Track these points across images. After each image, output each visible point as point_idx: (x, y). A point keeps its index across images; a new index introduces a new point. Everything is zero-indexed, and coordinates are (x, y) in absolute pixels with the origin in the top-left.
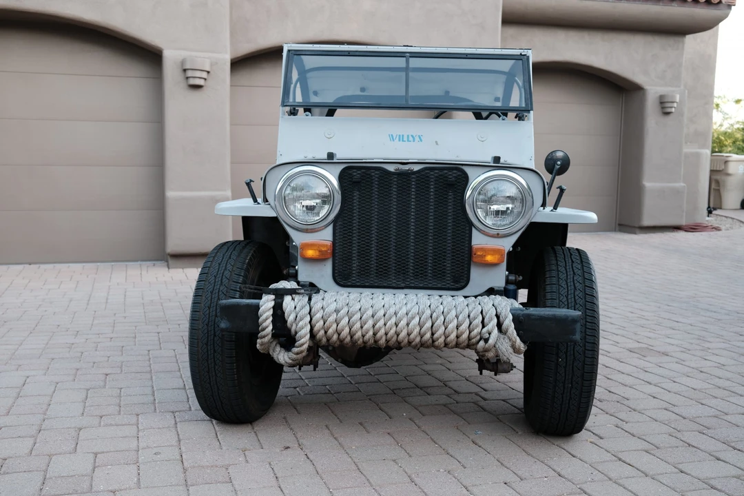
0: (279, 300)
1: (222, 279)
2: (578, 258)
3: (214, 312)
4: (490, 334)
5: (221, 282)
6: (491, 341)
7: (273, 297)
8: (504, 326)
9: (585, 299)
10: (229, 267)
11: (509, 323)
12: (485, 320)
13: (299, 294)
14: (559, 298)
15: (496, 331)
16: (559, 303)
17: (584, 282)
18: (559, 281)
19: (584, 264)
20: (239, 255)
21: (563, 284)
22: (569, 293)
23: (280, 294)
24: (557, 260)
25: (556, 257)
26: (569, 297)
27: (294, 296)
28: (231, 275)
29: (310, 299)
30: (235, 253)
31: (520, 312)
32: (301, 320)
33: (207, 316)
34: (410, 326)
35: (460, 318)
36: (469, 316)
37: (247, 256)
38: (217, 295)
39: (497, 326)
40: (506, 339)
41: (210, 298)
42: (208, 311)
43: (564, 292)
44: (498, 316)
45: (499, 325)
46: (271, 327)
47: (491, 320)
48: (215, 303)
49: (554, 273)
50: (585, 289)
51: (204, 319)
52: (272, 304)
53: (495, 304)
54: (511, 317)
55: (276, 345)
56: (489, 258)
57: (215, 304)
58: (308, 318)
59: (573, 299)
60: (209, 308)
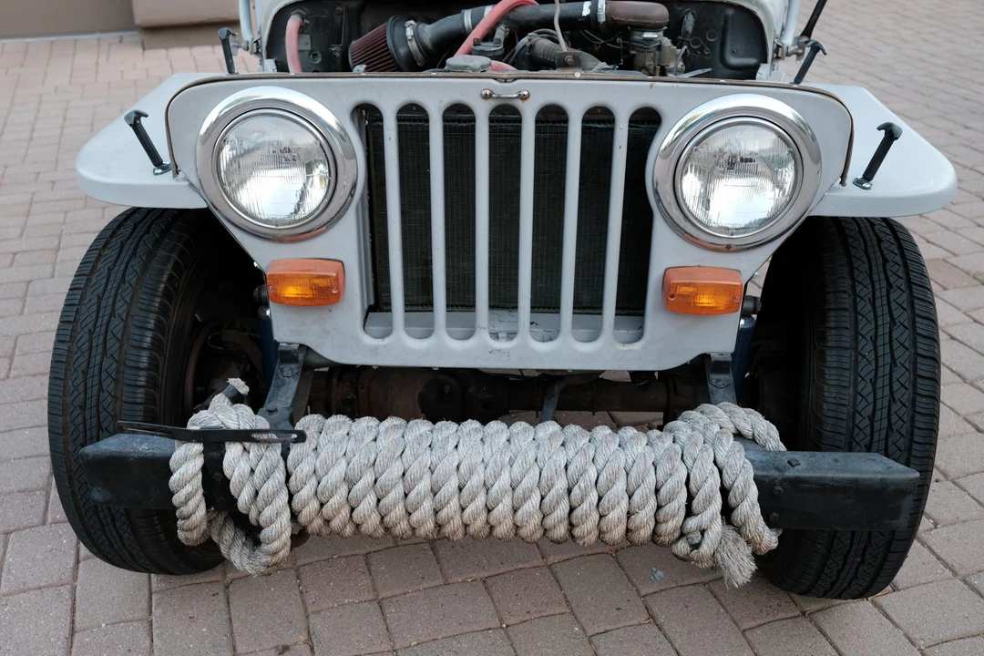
0: (215, 454)
1: (105, 341)
2: (901, 273)
3: (94, 420)
4: (703, 532)
5: (105, 346)
6: (706, 549)
7: (198, 447)
8: (738, 516)
9: (915, 386)
10: (121, 308)
11: (749, 506)
12: (695, 503)
13: (257, 441)
14: (856, 385)
15: (717, 527)
16: (855, 397)
17: (915, 345)
18: (857, 343)
19: (917, 292)
20: (145, 268)
21: (867, 350)
22: (880, 374)
23: (215, 442)
24: (852, 278)
25: (851, 267)
26: (879, 384)
27: (247, 444)
28: (125, 327)
29: (285, 455)
30: (136, 264)
31: (775, 474)
32: (267, 503)
33: (81, 427)
34: (519, 513)
35: (636, 498)
36: (657, 491)
37: (161, 272)
38: (96, 380)
39: (722, 513)
40: (739, 545)
41: (81, 388)
42: (80, 419)
43: (866, 370)
44: (725, 491)
45: (727, 512)
46: (202, 511)
47: (708, 501)
48: (94, 399)
49: (847, 318)
50: (915, 362)
51: (75, 434)
52: (200, 462)
53: (719, 460)
54: (754, 492)
55: (224, 525)
56: (705, 301)
57: (94, 403)
58: (284, 497)
59: (887, 389)
60: (83, 408)
